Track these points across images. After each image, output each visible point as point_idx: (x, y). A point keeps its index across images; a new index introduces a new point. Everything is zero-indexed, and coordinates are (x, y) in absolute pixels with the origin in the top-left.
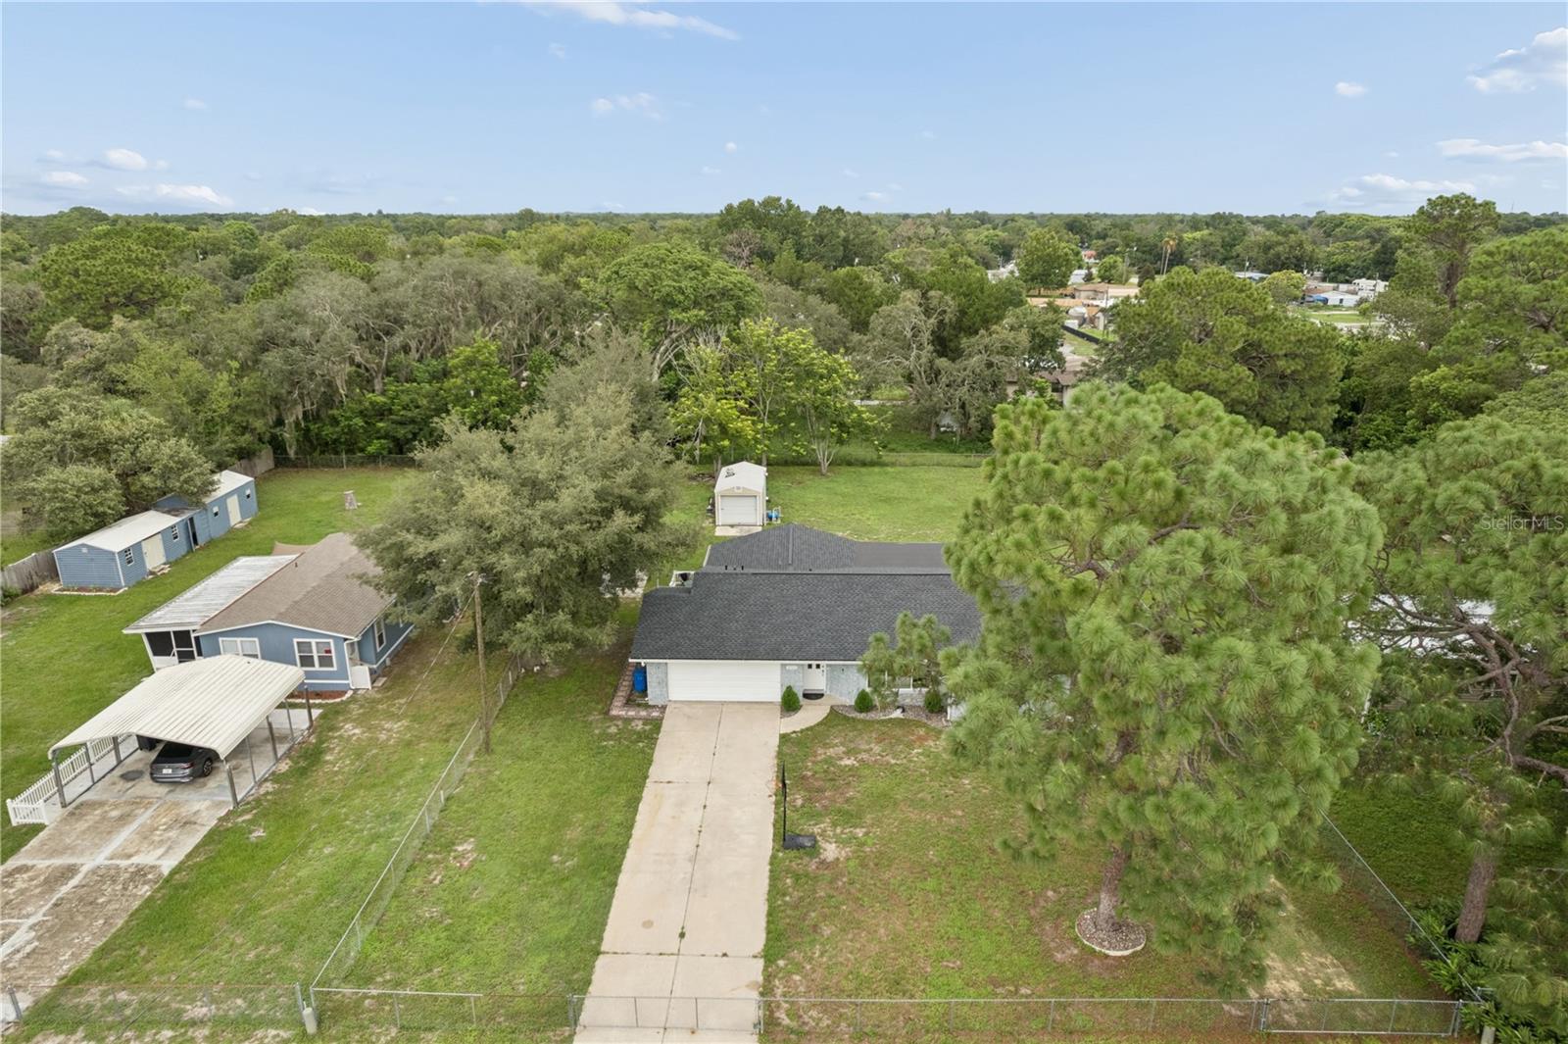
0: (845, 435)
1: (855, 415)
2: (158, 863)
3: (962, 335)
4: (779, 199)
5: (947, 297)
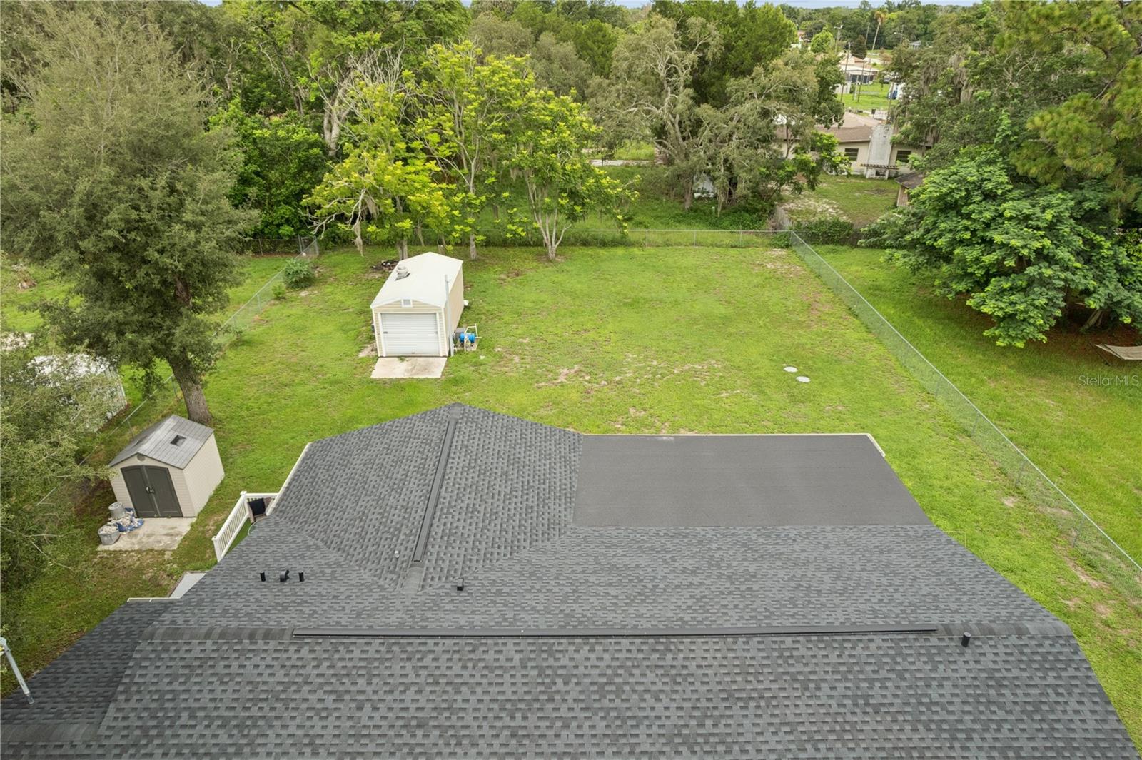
0: (578, 208)
1: (592, 181)
3: (727, 76)
5: (711, 26)
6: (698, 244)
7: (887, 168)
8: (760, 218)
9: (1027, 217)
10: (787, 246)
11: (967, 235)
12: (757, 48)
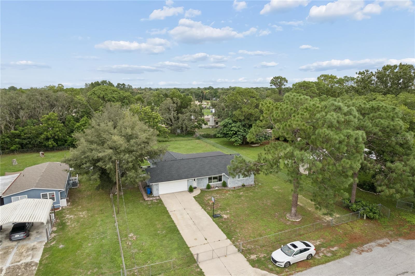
0: (160, 134)
1: (163, 128)
2: (32, 260)
3: (182, 109)
4: (106, 81)
5: (178, 99)
6: (182, 140)
7: (214, 126)
8: (192, 135)
9: (235, 126)
10: (199, 139)
11: (228, 130)
12: (187, 103)
